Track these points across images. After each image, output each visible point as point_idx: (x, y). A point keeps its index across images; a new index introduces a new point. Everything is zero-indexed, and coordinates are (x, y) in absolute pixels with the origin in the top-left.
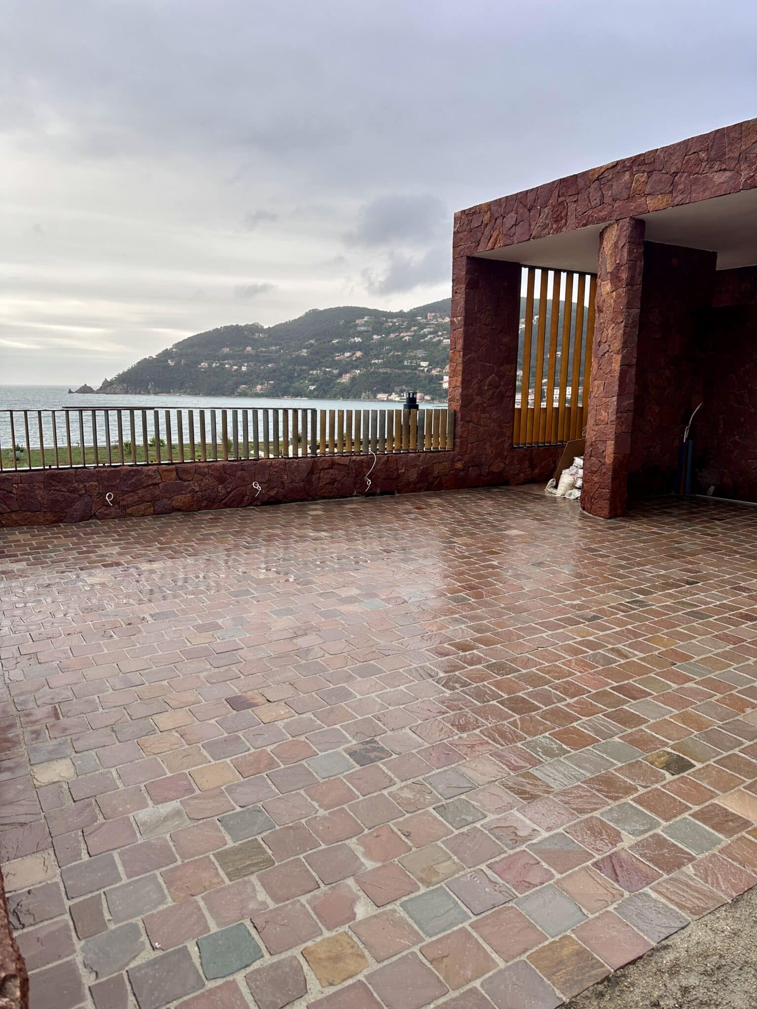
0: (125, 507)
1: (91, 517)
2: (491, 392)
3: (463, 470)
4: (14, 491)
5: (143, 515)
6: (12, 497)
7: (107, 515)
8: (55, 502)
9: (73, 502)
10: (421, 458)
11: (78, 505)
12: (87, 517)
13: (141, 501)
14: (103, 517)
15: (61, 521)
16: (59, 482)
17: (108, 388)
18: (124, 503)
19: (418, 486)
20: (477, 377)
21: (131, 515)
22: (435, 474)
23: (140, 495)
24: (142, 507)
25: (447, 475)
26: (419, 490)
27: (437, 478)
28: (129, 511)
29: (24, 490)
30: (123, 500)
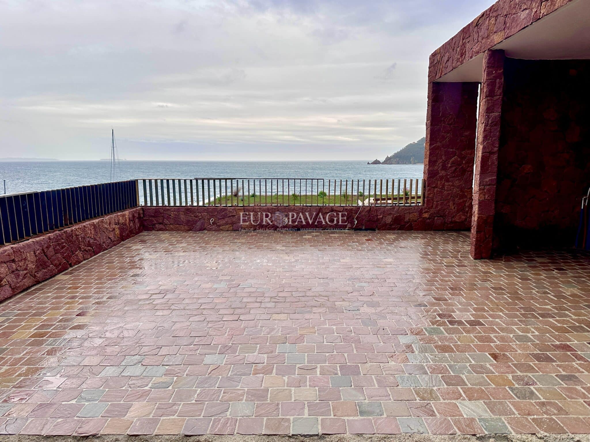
0: (219, 226)
1: (204, 229)
2: (454, 168)
3: (429, 218)
4: (172, 215)
5: (228, 231)
6: (171, 218)
7: (211, 229)
8: (188, 221)
9: (197, 221)
10: (395, 210)
11: (199, 224)
12: (202, 229)
13: (227, 224)
14: (210, 230)
15: (191, 230)
16: (190, 212)
17: (389, 161)
18: (219, 224)
19: (393, 227)
20: (441, 158)
21: (222, 230)
22: (407, 219)
23: (226, 221)
24: (227, 226)
25: (416, 221)
26: (394, 229)
27: (408, 222)
28: (221, 228)
29: (176, 215)
30: (218, 222)
